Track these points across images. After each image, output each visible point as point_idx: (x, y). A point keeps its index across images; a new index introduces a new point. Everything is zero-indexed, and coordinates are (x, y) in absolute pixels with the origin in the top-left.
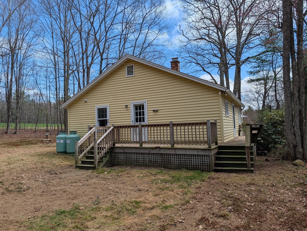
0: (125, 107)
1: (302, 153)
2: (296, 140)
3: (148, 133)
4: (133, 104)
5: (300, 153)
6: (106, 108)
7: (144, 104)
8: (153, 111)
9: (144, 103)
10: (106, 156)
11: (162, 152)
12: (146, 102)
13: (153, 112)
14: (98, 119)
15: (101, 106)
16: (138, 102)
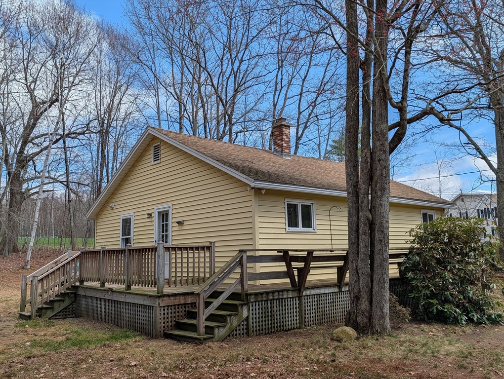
0: (146, 216)
1: (367, 314)
4: (157, 211)
5: (363, 313)
6: (130, 219)
7: (168, 210)
8: (178, 222)
9: (169, 209)
10: (63, 301)
11: (116, 297)
12: (171, 207)
13: (177, 225)
14: (122, 236)
15: (125, 215)
16: (162, 207)
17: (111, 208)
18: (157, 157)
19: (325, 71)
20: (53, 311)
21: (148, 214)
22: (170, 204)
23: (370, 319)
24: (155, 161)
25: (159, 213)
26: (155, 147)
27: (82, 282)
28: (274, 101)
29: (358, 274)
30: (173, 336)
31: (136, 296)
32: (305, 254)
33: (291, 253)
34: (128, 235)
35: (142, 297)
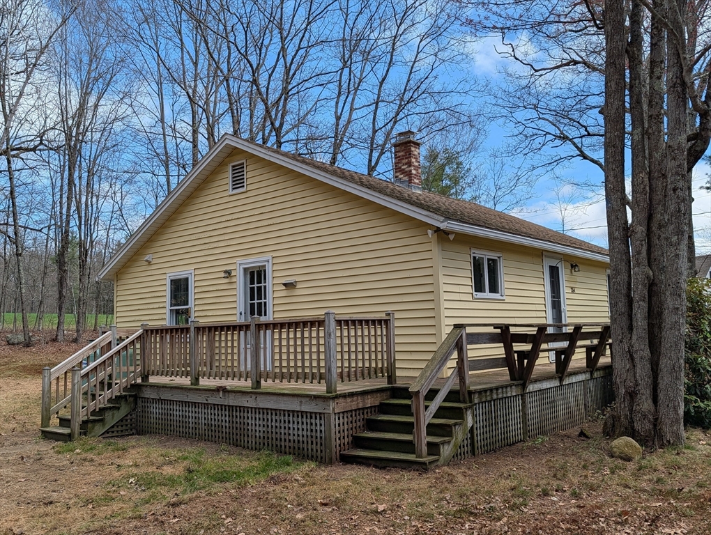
0: (222, 275)
1: (651, 417)
2: (635, 374)
3: (273, 346)
4: (242, 267)
5: (645, 416)
6: (187, 279)
7: (265, 265)
8: (285, 285)
9: (266, 263)
10: (118, 408)
12: (270, 261)
13: (284, 288)
14: (171, 306)
15: (178, 273)
16: (254, 262)
17: (147, 263)
18: (238, 182)
19: (411, 73)
20: (104, 425)
21: (226, 272)
22: (268, 256)
23: (655, 425)
24: (234, 189)
25: (245, 269)
26: (233, 166)
27: (145, 377)
28: (336, 112)
29: (632, 358)
30: (360, 460)
31: (281, 398)
32: (533, 331)
33: (512, 330)
34: (184, 305)
35: (296, 399)
